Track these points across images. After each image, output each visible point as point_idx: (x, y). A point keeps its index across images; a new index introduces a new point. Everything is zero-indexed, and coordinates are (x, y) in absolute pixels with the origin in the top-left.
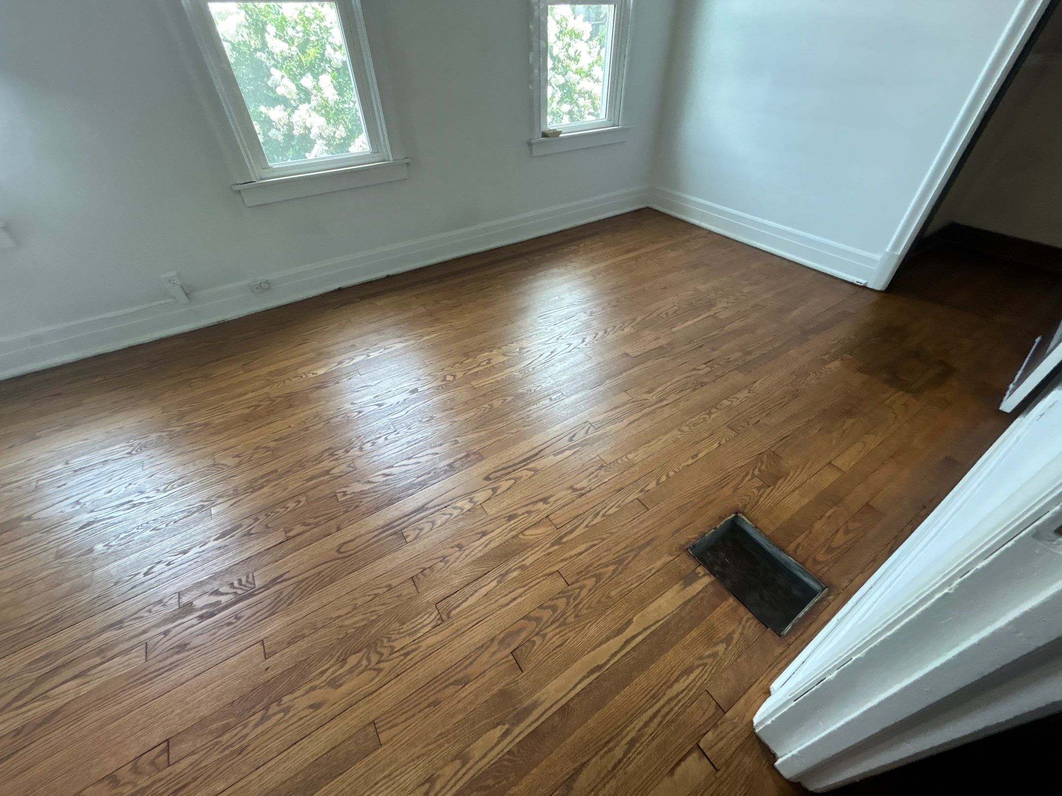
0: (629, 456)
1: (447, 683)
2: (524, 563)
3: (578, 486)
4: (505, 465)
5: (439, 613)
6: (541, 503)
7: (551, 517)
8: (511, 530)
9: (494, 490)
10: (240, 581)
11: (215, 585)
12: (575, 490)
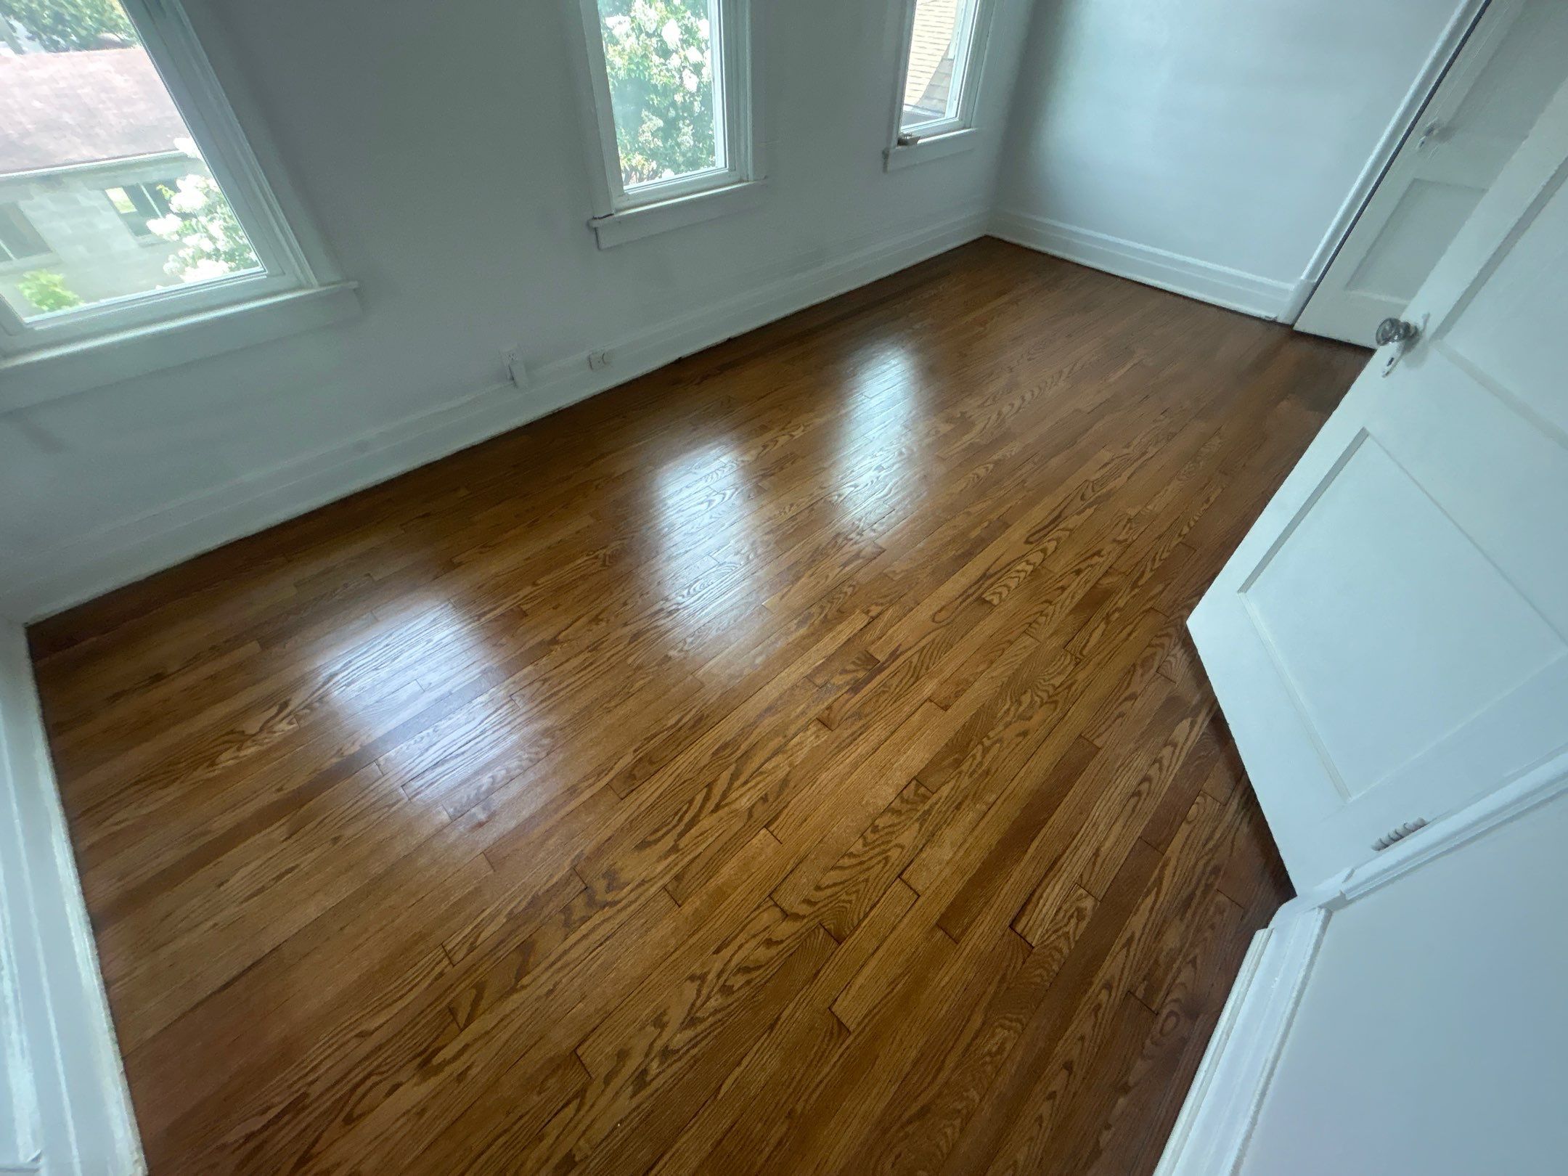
0: (1149, 507)
1: (1119, 701)
2: (1117, 606)
3: (1121, 538)
4: (1037, 528)
5: (1072, 655)
6: (1096, 557)
7: (1115, 566)
8: (1086, 583)
9: (1044, 551)
12: (1120, 542)
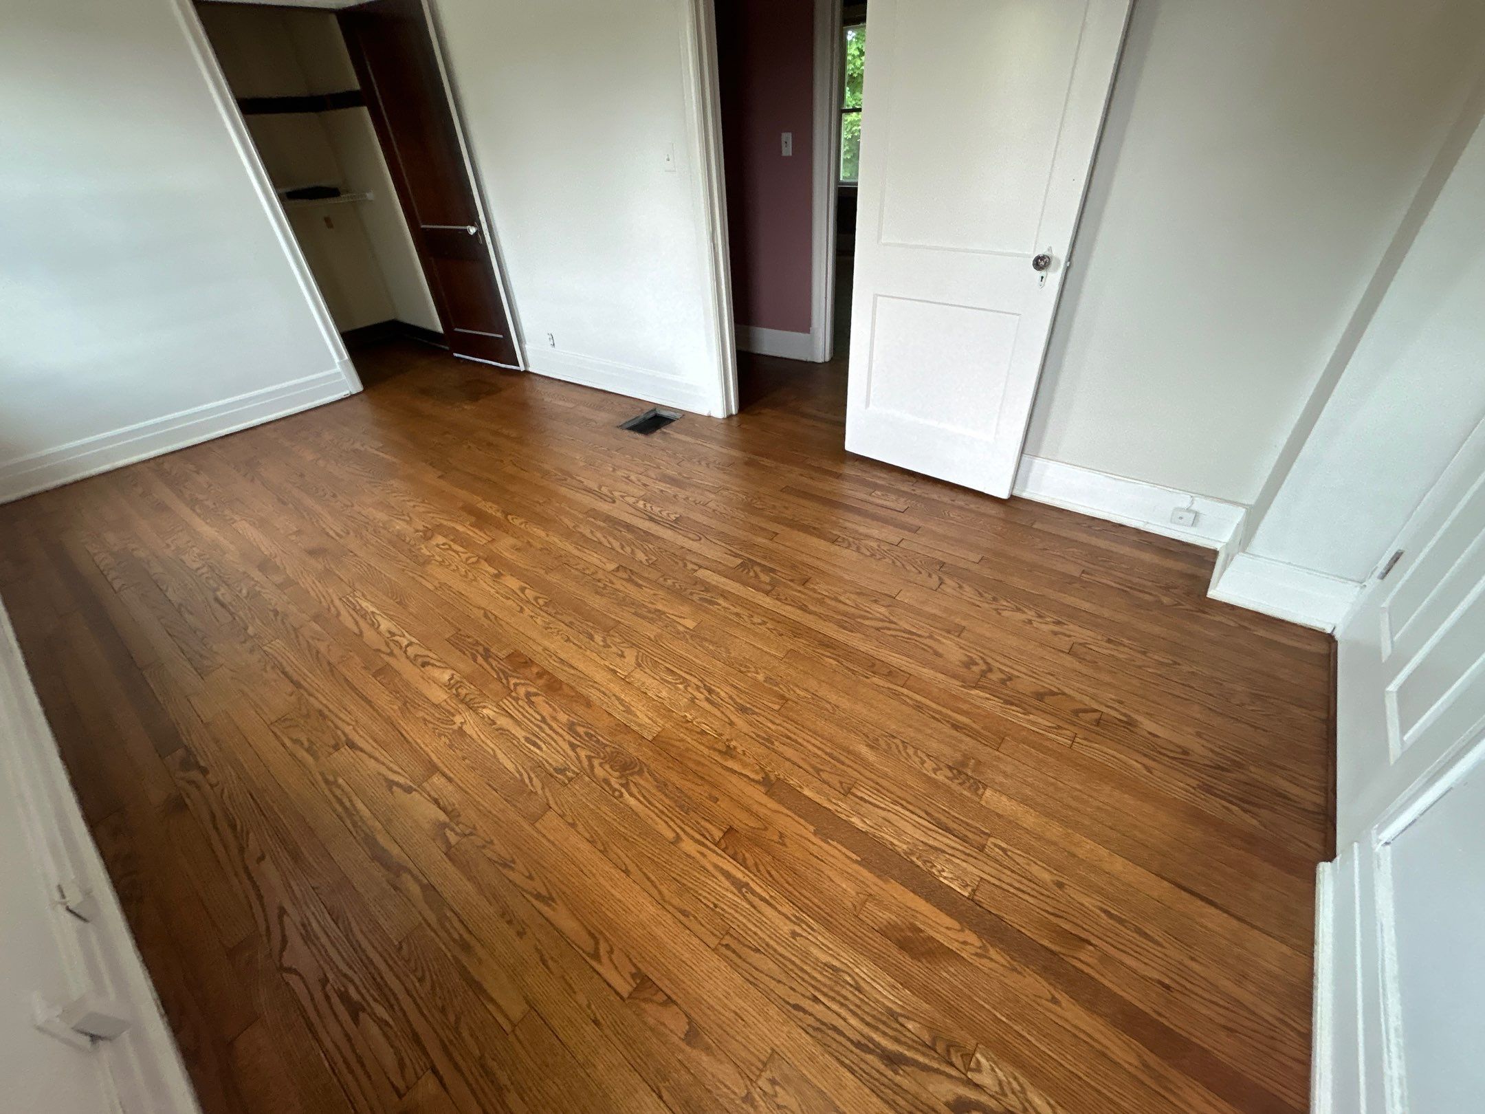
10: (742, 571)
11: (752, 581)
